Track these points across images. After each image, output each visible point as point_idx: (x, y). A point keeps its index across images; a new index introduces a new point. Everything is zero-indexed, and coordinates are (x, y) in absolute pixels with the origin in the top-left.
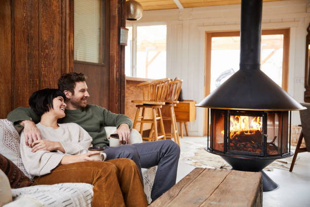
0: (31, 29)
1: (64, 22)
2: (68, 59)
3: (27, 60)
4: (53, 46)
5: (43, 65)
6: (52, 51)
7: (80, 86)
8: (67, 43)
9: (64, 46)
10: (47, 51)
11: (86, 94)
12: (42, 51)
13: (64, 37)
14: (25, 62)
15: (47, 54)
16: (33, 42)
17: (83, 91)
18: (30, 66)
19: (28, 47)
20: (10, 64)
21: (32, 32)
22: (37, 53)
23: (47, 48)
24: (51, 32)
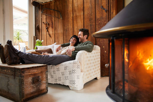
4: (103, 19)
9: (110, 17)
10: (99, 22)
12: (97, 22)
15: (100, 23)
16: (92, 20)
19: (90, 23)
21: (92, 17)
22: (94, 23)
23: (99, 20)
24: (102, 14)
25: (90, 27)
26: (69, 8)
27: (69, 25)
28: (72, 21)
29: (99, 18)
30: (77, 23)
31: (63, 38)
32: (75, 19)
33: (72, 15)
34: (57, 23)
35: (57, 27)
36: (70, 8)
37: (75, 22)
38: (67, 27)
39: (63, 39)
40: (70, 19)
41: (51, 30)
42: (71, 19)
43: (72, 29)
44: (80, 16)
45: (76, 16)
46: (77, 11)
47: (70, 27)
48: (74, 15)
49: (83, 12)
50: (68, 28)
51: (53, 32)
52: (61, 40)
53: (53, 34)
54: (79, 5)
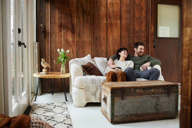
0: (129, 27)
1: (148, 22)
2: (150, 36)
3: (127, 38)
4: (141, 32)
5: (135, 40)
6: (141, 34)
7: (140, 47)
8: (150, 30)
9: (148, 31)
10: (138, 34)
11: (143, 51)
12: (135, 34)
13: (148, 28)
14: (126, 39)
15: (138, 35)
16: (131, 31)
17: (141, 49)
18: (129, 40)
19: (128, 34)
20: (119, 40)
21: (130, 28)
22: (133, 35)
23: (138, 33)
24: (140, 27)
25: (128, 38)
26: (101, 11)
27: (101, 33)
28: (105, 28)
29: (137, 31)
30: (112, 31)
31: (91, 48)
32: (109, 27)
33: (106, 21)
34: (82, 28)
35: (82, 33)
36: (102, 13)
37: (109, 30)
38: (98, 35)
39: (91, 50)
40: (102, 25)
41: (70, 35)
42: (104, 26)
43: (105, 38)
44: (117, 24)
45: (111, 23)
46: (112, 18)
47: (103, 35)
48: (109, 22)
49: (120, 21)
50: (100, 37)
51: (74, 39)
52: (89, 50)
53: (75, 41)
54: (115, 11)
